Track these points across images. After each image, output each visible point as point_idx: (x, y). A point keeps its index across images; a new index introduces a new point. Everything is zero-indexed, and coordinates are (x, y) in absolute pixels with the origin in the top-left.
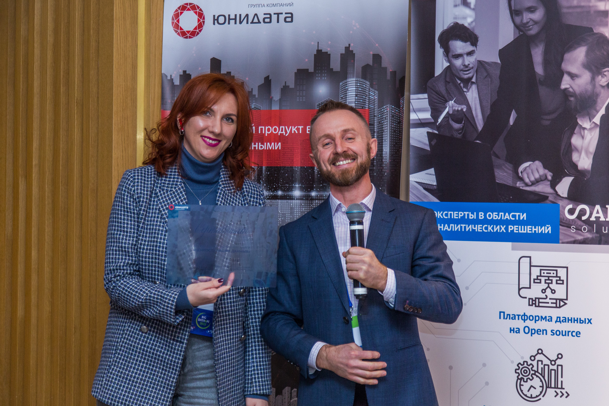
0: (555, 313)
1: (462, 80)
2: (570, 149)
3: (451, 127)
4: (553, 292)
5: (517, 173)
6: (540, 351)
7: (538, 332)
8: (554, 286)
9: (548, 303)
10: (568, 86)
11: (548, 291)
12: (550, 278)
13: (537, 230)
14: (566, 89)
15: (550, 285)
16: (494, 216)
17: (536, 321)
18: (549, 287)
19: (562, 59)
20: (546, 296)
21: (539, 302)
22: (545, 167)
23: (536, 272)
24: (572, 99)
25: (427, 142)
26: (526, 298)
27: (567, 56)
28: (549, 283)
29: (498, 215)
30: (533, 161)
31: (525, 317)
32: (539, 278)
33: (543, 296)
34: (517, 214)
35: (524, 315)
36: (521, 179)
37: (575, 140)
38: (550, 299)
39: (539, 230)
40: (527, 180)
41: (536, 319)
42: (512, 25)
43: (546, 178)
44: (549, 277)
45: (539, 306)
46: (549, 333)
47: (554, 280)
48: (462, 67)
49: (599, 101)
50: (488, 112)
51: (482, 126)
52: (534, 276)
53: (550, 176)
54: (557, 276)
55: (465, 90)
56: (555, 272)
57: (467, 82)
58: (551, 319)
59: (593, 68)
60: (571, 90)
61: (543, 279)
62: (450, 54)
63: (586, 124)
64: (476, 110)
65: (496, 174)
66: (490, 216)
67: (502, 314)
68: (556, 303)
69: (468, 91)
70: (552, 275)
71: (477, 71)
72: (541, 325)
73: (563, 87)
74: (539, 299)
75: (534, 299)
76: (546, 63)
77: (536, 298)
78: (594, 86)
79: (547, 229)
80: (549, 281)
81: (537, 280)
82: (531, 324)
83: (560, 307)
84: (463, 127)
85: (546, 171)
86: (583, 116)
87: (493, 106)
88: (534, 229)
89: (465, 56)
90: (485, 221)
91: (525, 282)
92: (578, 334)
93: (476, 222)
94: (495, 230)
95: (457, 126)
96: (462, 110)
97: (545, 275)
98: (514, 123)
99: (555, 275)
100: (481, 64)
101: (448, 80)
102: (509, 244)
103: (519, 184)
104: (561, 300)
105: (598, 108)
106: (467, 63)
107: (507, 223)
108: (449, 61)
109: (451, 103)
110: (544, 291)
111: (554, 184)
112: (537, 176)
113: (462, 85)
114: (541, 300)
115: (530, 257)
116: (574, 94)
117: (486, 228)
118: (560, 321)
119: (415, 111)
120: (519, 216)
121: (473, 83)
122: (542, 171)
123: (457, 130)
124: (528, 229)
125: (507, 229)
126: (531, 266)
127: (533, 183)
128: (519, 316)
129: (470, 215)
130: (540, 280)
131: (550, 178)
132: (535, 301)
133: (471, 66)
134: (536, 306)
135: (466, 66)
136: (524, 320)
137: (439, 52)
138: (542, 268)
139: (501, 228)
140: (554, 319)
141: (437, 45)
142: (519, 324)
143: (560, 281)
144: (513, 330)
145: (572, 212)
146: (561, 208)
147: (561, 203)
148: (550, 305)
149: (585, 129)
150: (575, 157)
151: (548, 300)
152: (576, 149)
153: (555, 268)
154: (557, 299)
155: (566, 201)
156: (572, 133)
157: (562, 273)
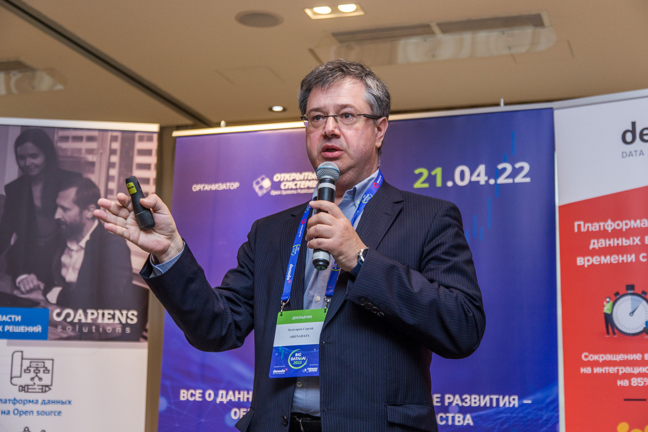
0: (41, 397)
2: (60, 265)
4: (40, 379)
5: (16, 283)
6: (26, 429)
7: (26, 413)
8: (41, 375)
9: (35, 389)
10: (61, 217)
11: (36, 379)
12: (39, 369)
14: (59, 219)
15: (39, 375)
17: (24, 404)
18: (37, 376)
19: (57, 196)
20: (34, 383)
21: (28, 388)
22: (39, 279)
23: (26, 364)
24: (63, 227)
26: (16, 385)
27: (62, 194)
28: (36, 373)
30: (29, 274)
31: (15, 401)
32: (29, 369)
33: (32, 383)
34: (13, 316)
35: (15, 399)
36: (18, 288)
37: (65, 259)
38: (38, 386)
39: (31, 329)
40: (23, 289)
41: (24, 402)
43: (39, 288)
44: (37, 368)
45: (28, 392)
46: (35, 413)
47: (42, 370)
49: (85, 230)
52: (25, 367)
53: (42, 286)
54: (44, 367)
56: (42, 364)
58: (37, 402)
59: (81, 204)
60: (63, 220)
61: (32, 370)
63: (74, 246)
68: (42, 389)
70: (40, 366)
72: (29, 407)
73: (57, 216)
74: (28, 386)
75: (24, 386)
76: (43, 197)
77: (26, 385)
78: (82, 218)
79: (38, 329)
80: (37, 370)
81: (28, 370)
82: (20, 407)
83: (46, 391)
85: (40, 282)
86: (72, 241)
88: (26, 329)
91: (16, 372)
92: (59, 413)
97: (35, 366)
98: (15, 243)
99: (42, 366)
102: (5, 341)
103: (16, 293)
104: (47, 386)
105: (84, 235)
107: (4, 323)
110: (32, 379)
111: (45, 292)
112: (31, 286)
114: (30, 387)
115: (22, 352)
116: (65, 223)
118: (45, 404)
120: (15, 318)
122: (36, 282)
124: (22, 329)
125: (3, 329)
126: (22, 359)
127: (28, 292)
128: (9, 400)
130: (30, 370)
131: (42, 288)
132: (24, 387)
134: (25, 392)
136: (14, 404)
138: (32, 360)
140: (40, 402)
142: (10, 407)
143: (46, 370)
144: (4, 413)
145: (59, 315)
146: (50, 312)
147: (50, 308)
148: (37, 390)
149: (72, 250)
150: (64, 272)
151: (35, 387)
152: (65, 266)
153: (43, 361)
154: (42, 386)
155: (55, 307)
156: (62, 253)
157: (48, 364)
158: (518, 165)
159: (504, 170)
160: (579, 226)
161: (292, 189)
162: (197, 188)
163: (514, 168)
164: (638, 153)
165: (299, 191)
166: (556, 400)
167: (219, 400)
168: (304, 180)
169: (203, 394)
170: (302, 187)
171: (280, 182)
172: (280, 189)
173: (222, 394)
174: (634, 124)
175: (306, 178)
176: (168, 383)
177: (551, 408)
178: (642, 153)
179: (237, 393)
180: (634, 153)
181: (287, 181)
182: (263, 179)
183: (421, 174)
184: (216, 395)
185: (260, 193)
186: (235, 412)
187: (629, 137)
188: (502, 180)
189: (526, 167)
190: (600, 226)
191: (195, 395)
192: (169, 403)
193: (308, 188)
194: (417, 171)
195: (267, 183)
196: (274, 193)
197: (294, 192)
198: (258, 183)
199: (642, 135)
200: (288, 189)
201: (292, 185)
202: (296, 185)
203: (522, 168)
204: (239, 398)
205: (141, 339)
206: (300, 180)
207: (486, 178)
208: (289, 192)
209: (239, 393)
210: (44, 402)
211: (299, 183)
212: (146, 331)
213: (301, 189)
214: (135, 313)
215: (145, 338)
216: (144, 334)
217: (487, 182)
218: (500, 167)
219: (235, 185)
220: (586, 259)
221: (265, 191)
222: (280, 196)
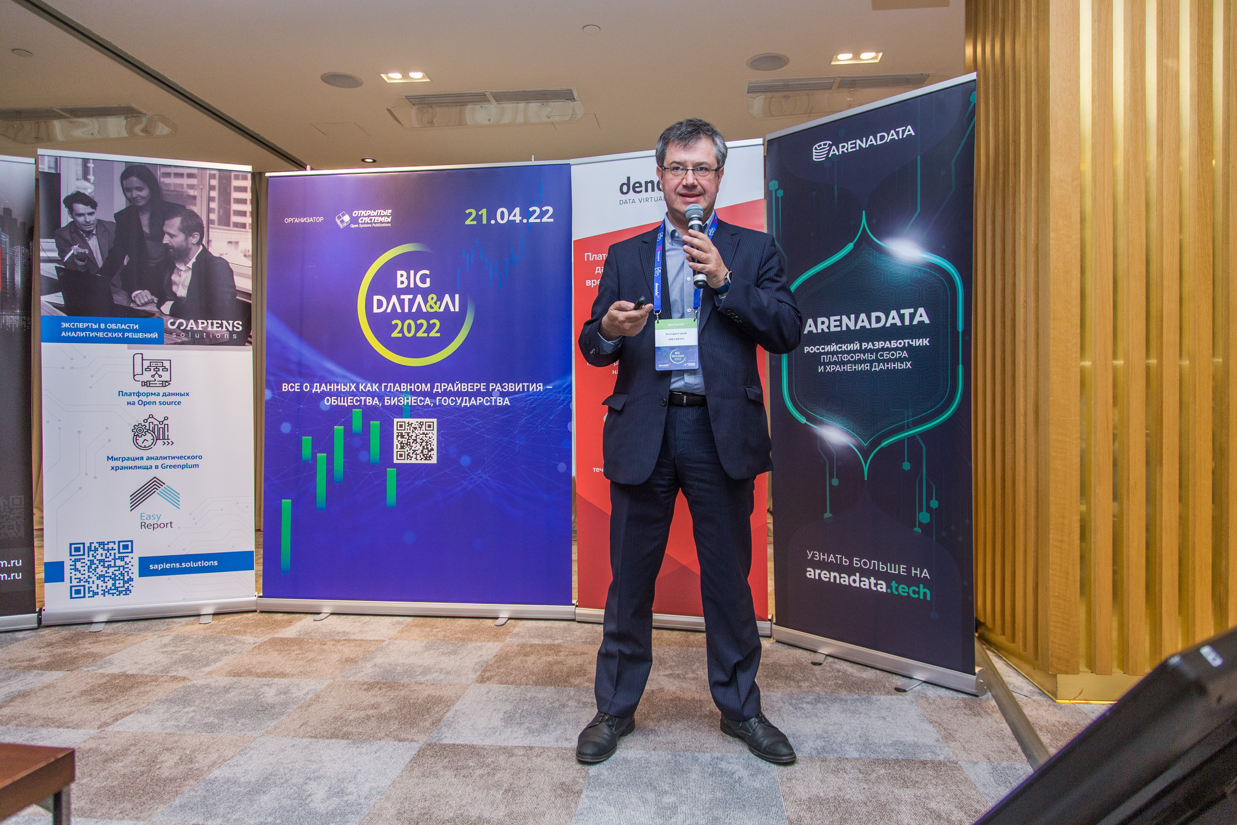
0: (162, 390)
1: (85, 232)
2: (171, 283)
3: (76, 264)
4: (160, 376)
5: (131, 298)
6: (151, 416)
7: (149, 403)
8: (160, 373)
9: (156, 384)
10: (168, 242)
11: (157, 376)
13: (147, 335)
14: (167, 244)
16: (113, 326)
17: (147, 396)
19: (163, 224)
20: (155, 380)
21: (150, 384)
22: (152, 294)
23: (147, 363)
24: (171, 250)
25: (56, 274)
26: (139, 381)
27: (167, 222)
28: (157, 371)
29: (116, 326)
30: (143, 290)
31: (139, 394)
33: (153, 379)
34: (131, 325)
35: (139, 393)
36: (134, 302)
37: (174, 278)
38: (159, 381)
39: (148, 336)
40: (138, 303)
41: (147, 395)
42: (125, 197)
43: (153, 302)
44: (157, 367)
45: (149, 386)
46: (157, 403)
47: (161, 368)
48: (84, 223)
49: (191, 253)
50: (106, 255)
51: (102, 264)
52: (145, 367)
53: (156, 300)
54: (163, 366)
55: (87, 239)
56: (161, 364)
57: (89, 233)
58: (158, 395)
59: (187, 232)
60: (170, 244)
61: (152, 368)
62: (74, 213)
63: (182, 267)
64: (96, 254)
65: (114, 298)
66: (109, 326)
67: (121, 393)
68: (163, 384)
69: (90, 239)
70: (159, 365)
71: (96, 227)
72: (151, 399)
73: (165, 242)
74: (149, 381)
76: (151, 225)
77: (147, 381)
78: (187, 243)
79: (155, 335)
80: (157, 369)
81: (148, 369)
82: (144, 399)
83: (166, 386)
84: (86, 264)
85: (153, 297)
86: (180, 262)
87: (110, 251)
88: (144, 335)
89: (87, 215)
90: (106, 330)
91: (138, 370)
92: (179, 403)
93: (99, 330)
94: (114, 336)
95: (81, 263)
96: (85, 252)
97: (154, 365)
98: (128, 264)
99: (161, 366)
100: (100, 222)
101: (73, 231)
102: (126, 345)
103: (132, 305)
104: (166, 382)
105: (190, 258)
106: (88, 220)
107: (124, 331)
108: (73, 217)
109: (76, 247)
110: (153, 376)
111: (159, 306)
112: (146, 300)
113: (84, 235)
115: (142, 354)
116: (173, 247)
117: (107, 335)
119: (44, 251)
120: (133, 326)
121: (93, 234)
122: (150, 297)
123: (81, 266)
124: (140, 335)
125: (123, 335)
126: (143, 360)
127: (143, 305)
128: (134, 393)
129: (93, 325)
130: (150, 369)
131: (156, 301)
132: (146, 383)
133: (92, 222)
134: (147, 386)
135: (88, 223)
136: (139, 396)
137: (64, 211)
138: (151, 361)
139: (118, 335)
140: (161, 394)
141: (63, 206)
142: (135, 399)
143: (165, 369)
144: (130, 403)
145: (173, 324)
146: (165, 322)
147: (165, 318)
148: (158, 385)
149: (181, 270)
150: (174, 288)
151: (156, 382)
152: (175, 283)
153: (162, 361)
154: (163, 381)
155: (169, 317)
156: (172, 273)
157: (167, 364)
158: (544, 209)
159: (534, 211)
160: (588, 256)
161: (368, 223)
162: (289, 220)
163: (541, 210)
164: (631, 202)
165: (374, 225)
166: (570, 385)
167: (314, 390)
168: (377, 216)
169: (301, 387)
170: (376, 221)
171: (358, 217)
172: (359, 224)
173: (317, 386)
174: (629, 178)
175: (379, 215)
176: (272, 378)
177: (566, 391)
178: (634, 202)
179: (328, 384)
180: (628, 201)
181: (363, 216)
182: (343, 215)
183: (471, 214)
184: (312, 387)
185: (341, 226)
186: (328, 400)
187: (625, 189)
188: (532, 220)
189: (551, 210)
190: (603, 256)
191: (294, 387)
192: (274, 394)
193: (381, 223)
194: (467, 211)
195: (347, 218)
196: (353, 226)
197: (370, 226)
198: (339, 218)
199: (634, 187)
200: (364, 223)
201: (367, 220)
202: (371, 220)
203: (547, 211)
204: (330, 389)
205: (247, 344)
206: (374, 216)
207: (520, 218)
208: (366, 226)
209: (330, 385)
210: (165, 395)
211: (373, 218)
212: (251, 337)
213: (376, 223)
214: (241, 323)
215: (250, 343)
216: (249, 339)
217: (521, 221)
218: (531, 209)
219: (321, 219)
220: (592, 281)
221: (345, 225)
222: (359, 228)
